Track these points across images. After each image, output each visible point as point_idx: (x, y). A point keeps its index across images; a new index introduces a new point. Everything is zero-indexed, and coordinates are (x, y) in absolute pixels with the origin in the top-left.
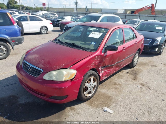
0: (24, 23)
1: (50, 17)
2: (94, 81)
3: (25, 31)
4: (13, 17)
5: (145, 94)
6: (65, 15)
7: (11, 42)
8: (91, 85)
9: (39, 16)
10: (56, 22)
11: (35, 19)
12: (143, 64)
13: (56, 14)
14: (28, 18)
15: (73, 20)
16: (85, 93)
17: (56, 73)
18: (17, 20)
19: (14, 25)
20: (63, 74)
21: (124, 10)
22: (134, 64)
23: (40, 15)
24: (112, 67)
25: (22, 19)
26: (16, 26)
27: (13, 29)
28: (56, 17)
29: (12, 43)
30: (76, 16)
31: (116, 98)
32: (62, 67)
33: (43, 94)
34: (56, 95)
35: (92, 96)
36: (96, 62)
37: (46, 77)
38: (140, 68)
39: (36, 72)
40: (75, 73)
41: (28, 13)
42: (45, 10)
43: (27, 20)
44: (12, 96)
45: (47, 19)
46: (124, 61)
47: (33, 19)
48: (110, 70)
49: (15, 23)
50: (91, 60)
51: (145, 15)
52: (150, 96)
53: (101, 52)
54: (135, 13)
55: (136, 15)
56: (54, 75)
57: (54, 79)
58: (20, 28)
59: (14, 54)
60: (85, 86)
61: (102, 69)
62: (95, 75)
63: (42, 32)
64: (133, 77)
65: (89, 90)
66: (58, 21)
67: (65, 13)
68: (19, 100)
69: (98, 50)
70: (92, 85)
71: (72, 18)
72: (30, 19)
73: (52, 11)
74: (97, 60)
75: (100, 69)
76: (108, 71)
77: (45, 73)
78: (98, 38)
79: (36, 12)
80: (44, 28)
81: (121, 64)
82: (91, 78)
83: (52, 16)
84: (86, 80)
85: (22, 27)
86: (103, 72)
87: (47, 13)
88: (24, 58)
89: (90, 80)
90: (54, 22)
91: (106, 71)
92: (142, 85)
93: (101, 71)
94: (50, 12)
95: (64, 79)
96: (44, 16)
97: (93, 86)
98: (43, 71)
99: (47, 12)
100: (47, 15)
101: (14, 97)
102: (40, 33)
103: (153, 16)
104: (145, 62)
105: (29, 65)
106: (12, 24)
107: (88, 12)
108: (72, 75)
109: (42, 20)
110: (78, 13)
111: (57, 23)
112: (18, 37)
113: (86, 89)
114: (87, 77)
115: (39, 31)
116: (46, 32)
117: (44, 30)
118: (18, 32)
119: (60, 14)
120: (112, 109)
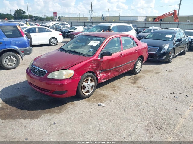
0: (32, 35)
1: (60, 27)
2: (92, 81)
3: (34, 43)
4: (22, 29)
5: (138, 94)
6: (78, 25)
7: (20, 52)
8: (88, 84)
9: (48, 27)
10: (67, 32)
11: (44, 30)
12: (148, 71)
13: (67, 25)
14: (37, 30)
15: (85, 30)
16: (83, 91)
17: (57, 73)
18: (26, 32)
19: (23, 37)
20: (63, 74)
21: (145, 17)
22: (137, 71)
23: (50, 26)
24: (110, 71)
25: (31, 30)
26: (25, 38)
27: (23, 41)
28: (67, 27)
29: (22, 54)
30: (90, 25)
31: (111, 96)
32: (62, 68)
33: (47, 91)
34: (57, 90)
35: (91, 95)
36: (93, 66)
37: (50, 76)
38: (143, 75)
39: (42, 73)
40: (72, 73)
41: (37, 24)
42: (56, 20)
43: (36, 32)
44: (22, 96)
45: (57, 29)
46: (123, 67)
47: (41, 30)
48: (108, 74)
49: (24, 35)
50: (88, 63)
51: (167, 23)
52: (143, 95)
53: (98, 57)
54: (156, 21)
55: (157, 22)
56: (56, 75)
57: (56, 77)
58: (29, 39)
59: (23, 65)
60: (83, 85)
61: (100, 73)
62: (92, 77)
63: (52, 43)
64: (133, 82)
65: (87, 89)
66: (69, 32)
67: (78, 23)
68: (28, 98)
69: (95, 55)
70: (90, 84)
71: (84, 29)
72: (39, 31)
73: (63, 20)
74: (94, 64)
75: (98, 72)
76: (106, 75)
77: (49, 73)
78: (96, 46)
79: (46, 22)
80: (54, 39)
81: (120, 69)
82: (88, 79)
83: (63, 26)
84: (84, 80)
85: (31, 38)
86: (101, 75)
87: (58, 24)
88: (32, 64)
89: (87, 80)
90: (64, 33)
91: (104, 74)
92: (140, 87)
93: (99, 74)
94: (62, 22)
95: (64, 78)
96: (54, 27)
97: (91, 86)
98: (47, 72)
99: (57, 22)
100: (58, 26)
101: (24, 96)
102: (49, 45)
103: (176, 23)
104: (150, 70)
105: (36, 69)
106: (21, 35)
107: (104, 20)
108: (71, 74)
109: (51, 31)
110: (92, 23)
111: (68, 34)
112: (27, 48)
113: (84, 88)
114: (84, 77)
115: (48, 43)
116: (55, 43)
117: (53, 42)
118: (27, 43)
119: (73, 24)
120: (105, 104)
